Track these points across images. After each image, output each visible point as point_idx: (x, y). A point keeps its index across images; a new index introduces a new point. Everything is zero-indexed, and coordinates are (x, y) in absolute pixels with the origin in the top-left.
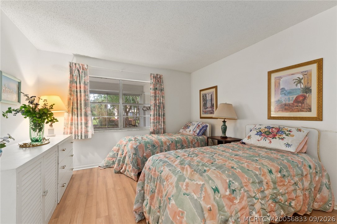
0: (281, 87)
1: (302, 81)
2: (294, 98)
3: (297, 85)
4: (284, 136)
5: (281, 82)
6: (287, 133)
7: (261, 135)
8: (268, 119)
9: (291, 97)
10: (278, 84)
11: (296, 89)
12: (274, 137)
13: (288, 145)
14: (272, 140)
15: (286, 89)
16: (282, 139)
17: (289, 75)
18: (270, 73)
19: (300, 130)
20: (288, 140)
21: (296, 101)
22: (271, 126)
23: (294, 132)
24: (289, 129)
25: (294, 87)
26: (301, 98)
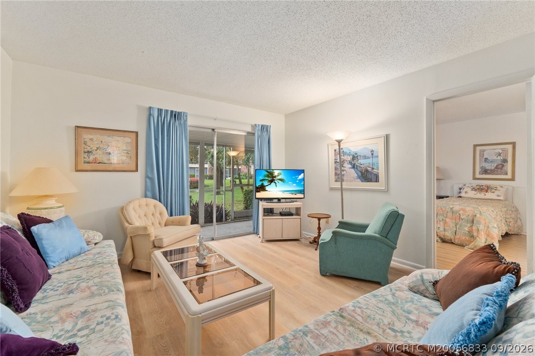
0: (485, 157)
1: (501, 155)
2: (495, 166)
3: (497, 157)
4: (494, 190)
5: (485, 154)
6: (495, 189)
7: (476, 190)
8: (473, 179)
9: (493, 165)
10: (482, 155)
11: (497, 160)
12: (487, 191)
13: (498, 196)
14: (486, 194)
15: (489, 158)
16: (493, 192)
17: (491, 149)
18: (475, 146)
19: (502, 187)
20: (497, 193)
21: (497, 167)
22: (480, 185)
23: (499, 188)
24: (495, 186)
25: (495, 158)
26: (500, 166)
